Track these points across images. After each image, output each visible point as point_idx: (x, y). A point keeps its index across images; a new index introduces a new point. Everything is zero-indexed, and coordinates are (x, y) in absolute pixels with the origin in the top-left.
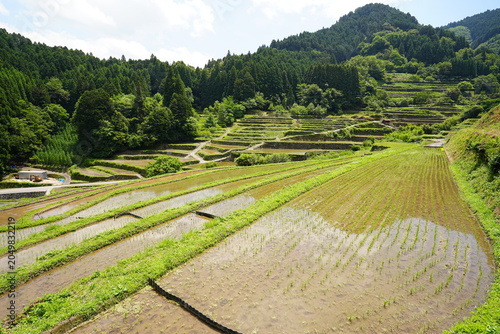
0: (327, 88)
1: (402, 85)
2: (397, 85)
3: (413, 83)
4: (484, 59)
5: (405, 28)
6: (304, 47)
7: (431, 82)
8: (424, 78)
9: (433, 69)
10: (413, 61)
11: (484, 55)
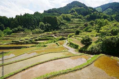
0: (46, 23)
1: (76, 22)
2: (74, 22)
3: (78, 21)
4: (100, 15)
5: (81, 7)
6: (52, 12)
7: (84, 21)
8: (82, 20)
9: (85, 17)
10: (80, 15)
11: (99, 13)
